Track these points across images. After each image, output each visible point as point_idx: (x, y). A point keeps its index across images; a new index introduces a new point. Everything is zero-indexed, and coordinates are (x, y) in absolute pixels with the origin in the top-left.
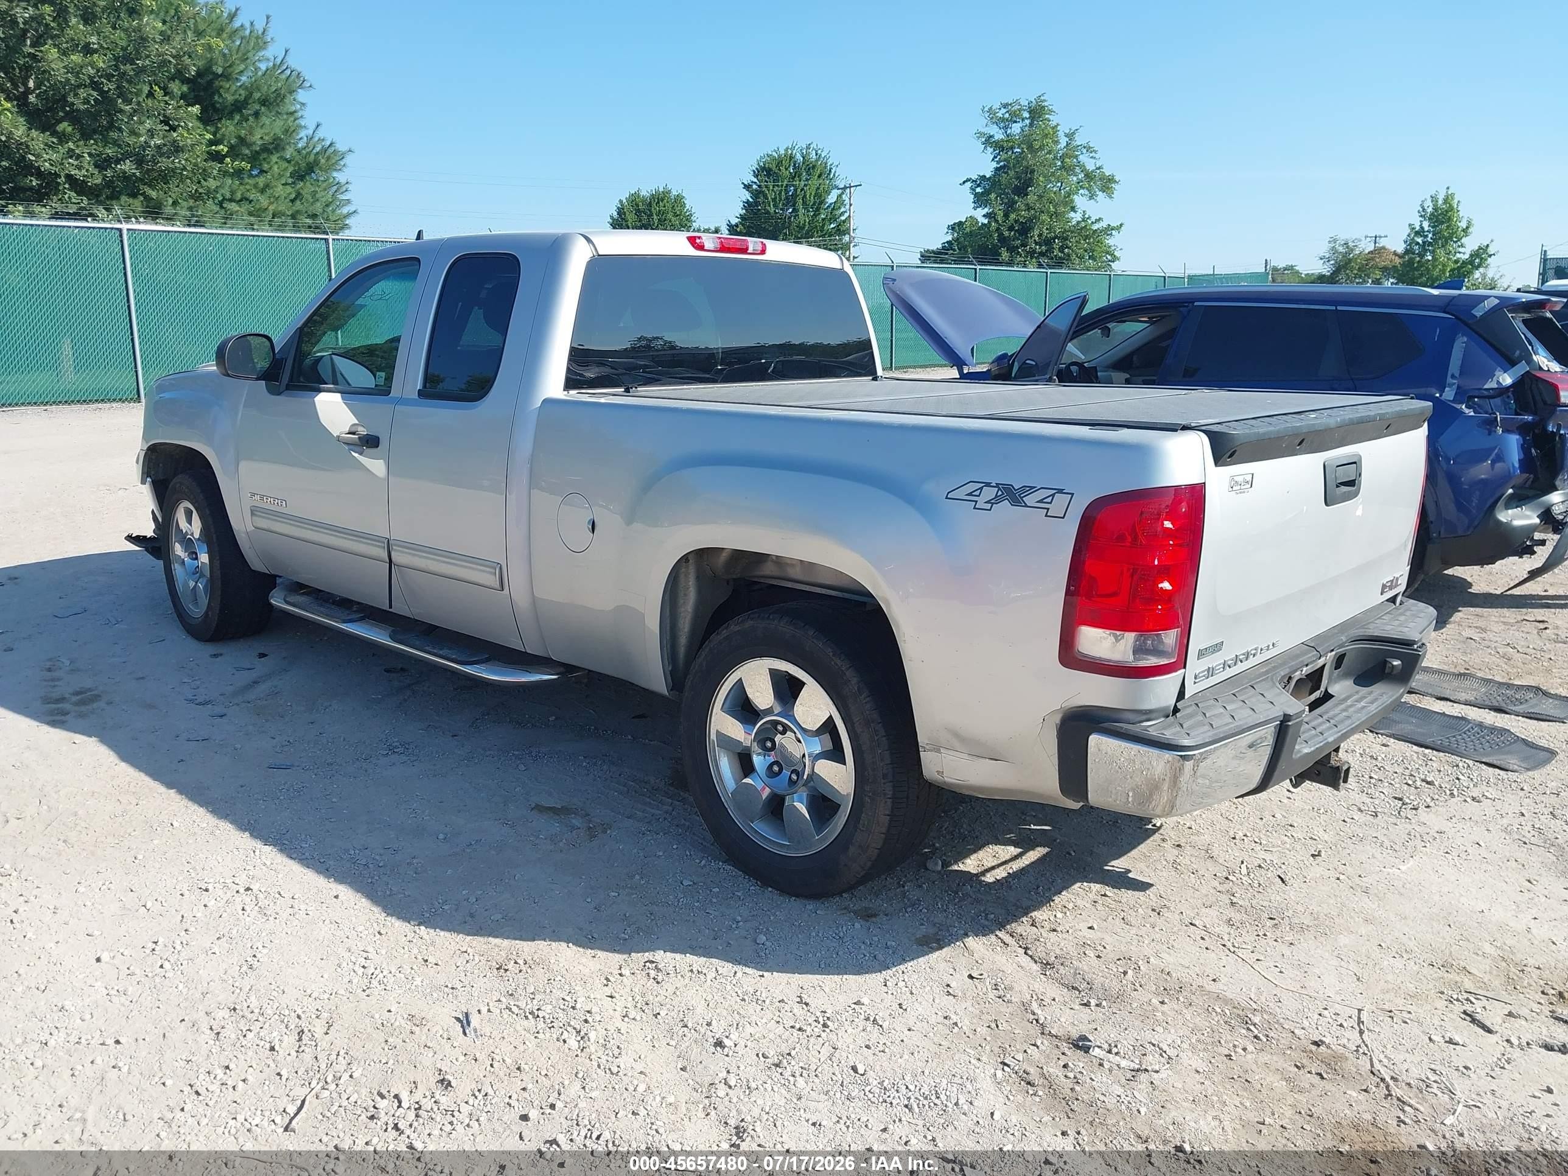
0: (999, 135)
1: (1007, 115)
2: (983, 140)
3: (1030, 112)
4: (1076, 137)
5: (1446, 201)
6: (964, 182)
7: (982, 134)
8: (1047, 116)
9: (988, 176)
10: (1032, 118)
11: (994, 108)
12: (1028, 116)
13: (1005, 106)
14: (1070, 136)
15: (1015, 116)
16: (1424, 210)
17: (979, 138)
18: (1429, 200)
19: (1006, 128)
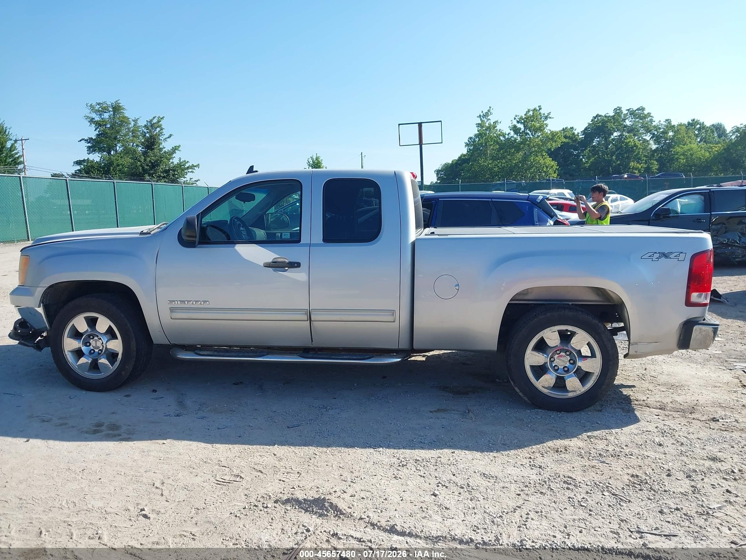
0: (97, 118)
1: (100, 109)
2: (89, 120)
3: (113, 108)
4: (138, 122)
5: (317, 159)
6: (81, 140)
7: (87, 117)
8: (122, 111)
9: (94, 138)
10: (114, 111)
11: (93, 104)
12: (112, 110)
13: (99, 104)
14: (135, 121)
15: (104, 110)
16: (309, 162)
17: (86, 119)
18: (310, 158)
19: (101, 115)
